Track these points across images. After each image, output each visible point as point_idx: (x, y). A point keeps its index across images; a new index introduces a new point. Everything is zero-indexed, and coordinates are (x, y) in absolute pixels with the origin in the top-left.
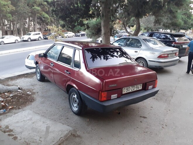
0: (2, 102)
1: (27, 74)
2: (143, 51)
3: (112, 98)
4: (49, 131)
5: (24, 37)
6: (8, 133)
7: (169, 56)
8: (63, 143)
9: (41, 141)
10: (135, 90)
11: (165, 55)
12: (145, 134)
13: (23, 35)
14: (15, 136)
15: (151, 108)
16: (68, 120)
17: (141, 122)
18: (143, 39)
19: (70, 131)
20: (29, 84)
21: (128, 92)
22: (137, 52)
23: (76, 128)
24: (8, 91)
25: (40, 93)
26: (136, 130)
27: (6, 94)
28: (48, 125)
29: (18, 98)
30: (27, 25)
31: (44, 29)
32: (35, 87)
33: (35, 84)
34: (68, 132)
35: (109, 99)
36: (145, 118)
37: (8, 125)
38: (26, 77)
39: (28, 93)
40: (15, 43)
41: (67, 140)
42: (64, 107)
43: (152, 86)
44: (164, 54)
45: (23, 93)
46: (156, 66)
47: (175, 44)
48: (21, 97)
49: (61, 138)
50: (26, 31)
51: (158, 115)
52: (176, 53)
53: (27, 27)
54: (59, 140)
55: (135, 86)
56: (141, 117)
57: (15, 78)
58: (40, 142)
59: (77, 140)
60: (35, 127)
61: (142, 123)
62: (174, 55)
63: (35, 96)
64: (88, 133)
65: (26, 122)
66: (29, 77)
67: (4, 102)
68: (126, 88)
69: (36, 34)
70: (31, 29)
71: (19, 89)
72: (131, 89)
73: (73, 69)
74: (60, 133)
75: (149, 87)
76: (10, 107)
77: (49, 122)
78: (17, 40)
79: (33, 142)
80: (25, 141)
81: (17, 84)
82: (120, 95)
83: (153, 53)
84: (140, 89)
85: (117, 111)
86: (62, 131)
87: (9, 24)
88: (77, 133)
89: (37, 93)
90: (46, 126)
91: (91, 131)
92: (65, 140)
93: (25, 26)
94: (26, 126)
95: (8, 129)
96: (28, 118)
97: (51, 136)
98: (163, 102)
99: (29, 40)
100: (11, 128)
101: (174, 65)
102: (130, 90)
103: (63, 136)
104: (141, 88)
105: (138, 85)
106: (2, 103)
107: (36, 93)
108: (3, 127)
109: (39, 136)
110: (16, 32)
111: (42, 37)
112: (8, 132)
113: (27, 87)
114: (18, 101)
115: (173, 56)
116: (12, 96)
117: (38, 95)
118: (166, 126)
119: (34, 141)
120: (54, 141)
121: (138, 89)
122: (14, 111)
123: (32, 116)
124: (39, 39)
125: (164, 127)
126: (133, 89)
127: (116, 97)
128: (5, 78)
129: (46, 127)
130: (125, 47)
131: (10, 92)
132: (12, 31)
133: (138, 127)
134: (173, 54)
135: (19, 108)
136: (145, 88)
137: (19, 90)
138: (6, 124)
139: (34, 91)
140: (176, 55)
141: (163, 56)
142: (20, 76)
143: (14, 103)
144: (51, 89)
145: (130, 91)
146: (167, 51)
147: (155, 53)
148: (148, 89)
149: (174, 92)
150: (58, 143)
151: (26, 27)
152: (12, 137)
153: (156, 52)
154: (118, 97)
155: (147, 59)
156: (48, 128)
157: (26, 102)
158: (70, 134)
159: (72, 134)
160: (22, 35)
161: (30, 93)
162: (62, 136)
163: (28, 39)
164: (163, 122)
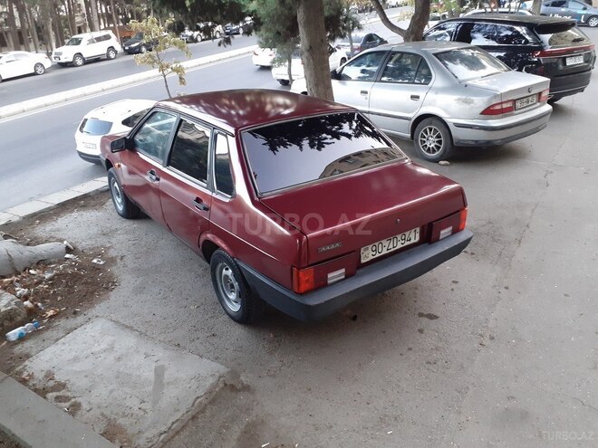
0: (26, 298)
1: (85, 196)
2: (437, 93)
3: (329, 282)
4: (165, 381)
5: (60, 54)
6: (55, 394)
7: (518, 105)
8: (203, 411)
9: (144, 411)
10: (399, 246)
11: (505, 106)
12: (431, 367)
13: (58, 46)
14: (73, 400)
15: (454, 286)
16: (215, 340)
17: (421, 331)
18: (436, 55)
19: (220, 377)
20: (94, 230)
21: (378, 255)
22: (418, 97)
23: (239, 364)
24: (38, 263)
25: (129, 260)
26: (404, 357)
27: (32, 271)
28: (160, 363)
29: (67, 282)
30: (63, 8)
31: (121, 17)
32: (114, 240)
33: (114, 228)
34: (216, 379)
35: (321, 284)
36: (432, 317)
37: (51, 369)
38: (84, 207)
39: (95, 261)
40: (35, 74)
41: (212, 402)
42: (203, 300)
43: (451, 228)
44: (501, 103)
45: (80, 264)
46: (476, 141)
47: (541, 59)
48: (75, 278)
49: (198, 398)
50: (66, 30)
51: (471, 307)
52: (540, 94)
53: (65, 14)
54: (193, 405)
55: (399, 237)
56: (421, 315)
57: (51, 215)
58: (142, 413)
59: (242, 398)
60: (126, 371)
61: (423, 335)
62: (535, 99)
63: (114, 270)
64: (270, 376)
65: (100, 359)
66: (94, 207)
67: (31, 298)
68: (370, 247)
69: (99, 39)
70: (78, 19)
71: (68, 250)
72: (386, 247)
73: (214, 195)
74: (194, 384)
75: (442, 232)
76: (51, 313)
77: (161, 354)
78: (42, 65)
79: (124, 416)
80: (102, 414)
81: (59, 235)
82: (355, 268)
83: (466, 102)
84: (413, 241)
85: (349, 312)
86: (197, 378)
87: (6, 12)
88: (242, 378)
89: (122, 258)
90: (154, 365)
91: (280, 371)
92: (210, 403)
93: (60, 10)
94: (99, 371)
95: (51, 383)
96: (103, 346)
97: (170, 394)
98: (491, 263)
99: (79, 62)
100: (59, 377)
101: (536, 131)
102: (385, 249)
103: (203, 394)
104: (418, 239)
105: (407, 233)
106: (25, 303)
107: (118, 260)
108: (39, 376)
109: (138, 397)
110: (33, 35)
111: (118, 48)
112: (53, 389)
113: (89, 242)
114: (70, 291)
115: (530, 103)
116: (51, 279)
117: (125, 266)
118: (492, 338)
119: (127, 412)
120: (178, 410)
121: (407, 243)
122: (62, 322)
123: (113, 338)
124: (108, 54)
125: (487, 341)
126: (391, 246)
127: (343, 277)
128: (24, 218)
129: (156, 370)
130: (381, 81)
131: (42, 263)
132: (20, 33)
133: (410, 349)
134: (530, 98)
135: (75, 313)
136: (428, 237)
137: (67, 256)
138: (46, 367)
139: (112, 253)
140: (542, 99)
141: (498, 107)
142: (64, 207)
143: (59, 298)
144: (162, 242)
145: (385, 252)
146: (511, 91)
147: (472, 102)
148: (437, 240)
149: (528, 226)
150: (190, 413)
151: (61, 13)
152: (68, 404)
153: (475, 95)
154: (348, 276)
155: (450, 121)
156: (159, 372)
157: (92, 293)
158: (221, 385)
159: (225, 385)
160: (54, 44)
161: (102, 263)
162: (201, 392)
163: (74, 58)
164: (484, 327)
